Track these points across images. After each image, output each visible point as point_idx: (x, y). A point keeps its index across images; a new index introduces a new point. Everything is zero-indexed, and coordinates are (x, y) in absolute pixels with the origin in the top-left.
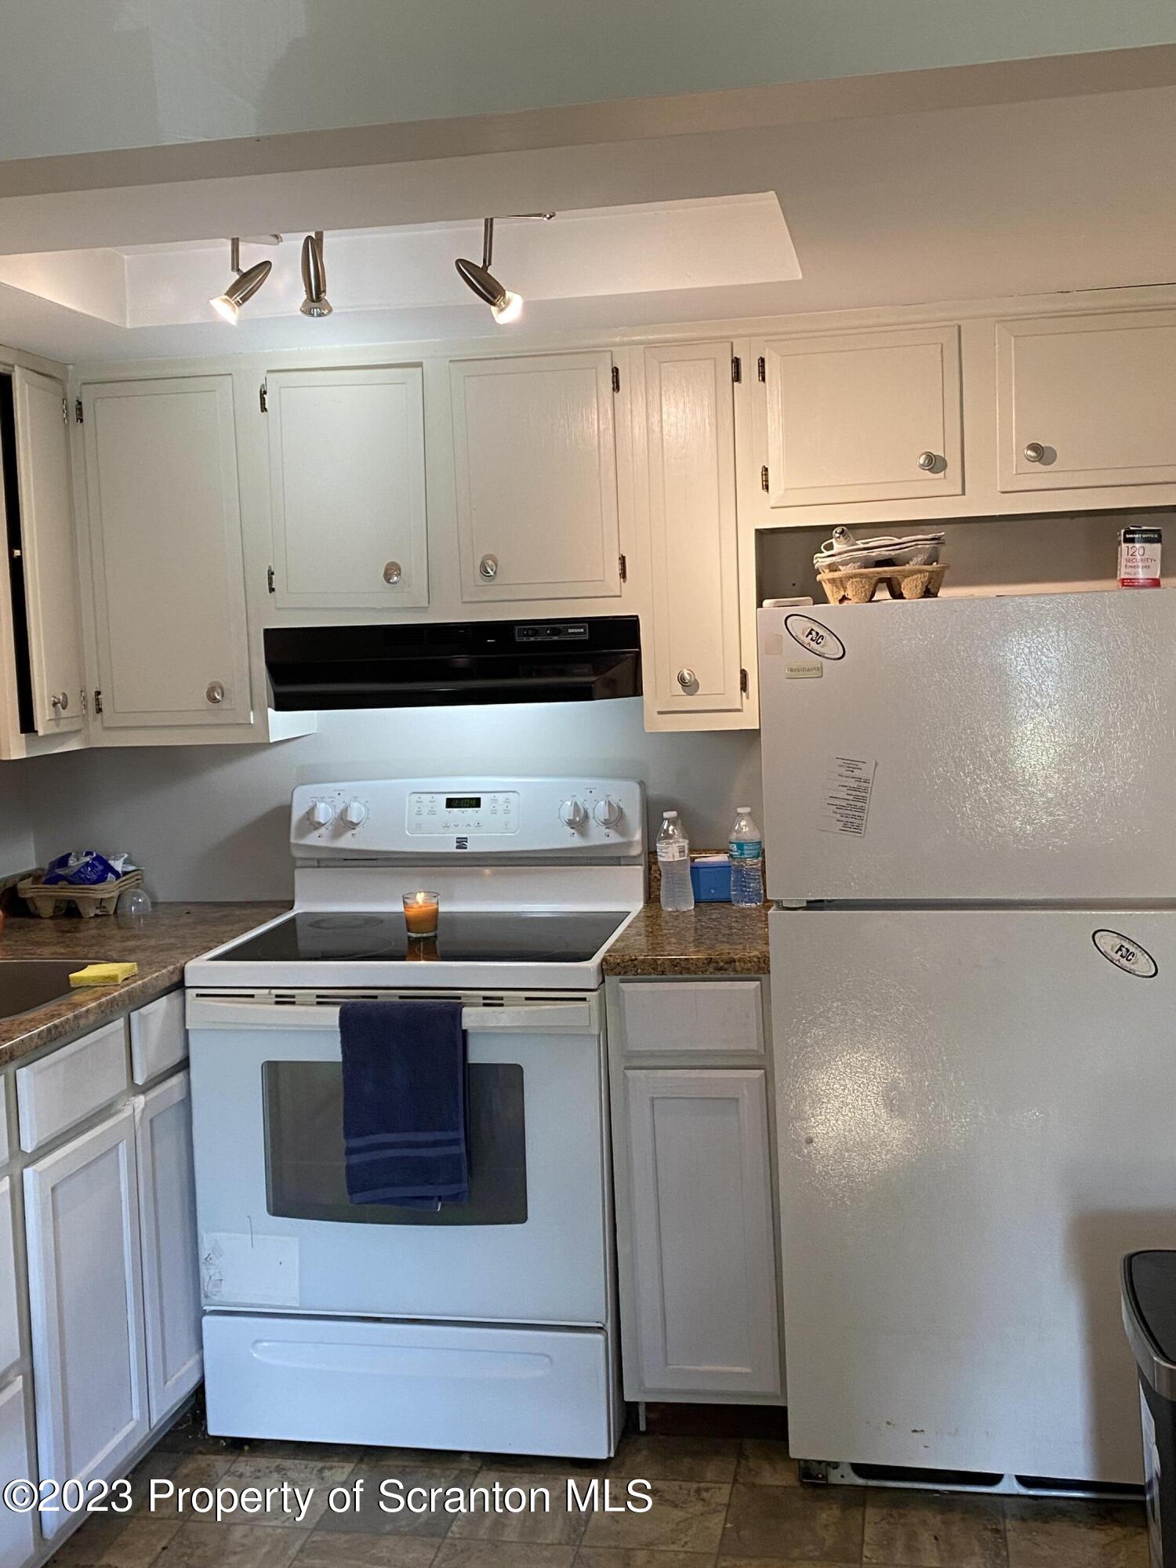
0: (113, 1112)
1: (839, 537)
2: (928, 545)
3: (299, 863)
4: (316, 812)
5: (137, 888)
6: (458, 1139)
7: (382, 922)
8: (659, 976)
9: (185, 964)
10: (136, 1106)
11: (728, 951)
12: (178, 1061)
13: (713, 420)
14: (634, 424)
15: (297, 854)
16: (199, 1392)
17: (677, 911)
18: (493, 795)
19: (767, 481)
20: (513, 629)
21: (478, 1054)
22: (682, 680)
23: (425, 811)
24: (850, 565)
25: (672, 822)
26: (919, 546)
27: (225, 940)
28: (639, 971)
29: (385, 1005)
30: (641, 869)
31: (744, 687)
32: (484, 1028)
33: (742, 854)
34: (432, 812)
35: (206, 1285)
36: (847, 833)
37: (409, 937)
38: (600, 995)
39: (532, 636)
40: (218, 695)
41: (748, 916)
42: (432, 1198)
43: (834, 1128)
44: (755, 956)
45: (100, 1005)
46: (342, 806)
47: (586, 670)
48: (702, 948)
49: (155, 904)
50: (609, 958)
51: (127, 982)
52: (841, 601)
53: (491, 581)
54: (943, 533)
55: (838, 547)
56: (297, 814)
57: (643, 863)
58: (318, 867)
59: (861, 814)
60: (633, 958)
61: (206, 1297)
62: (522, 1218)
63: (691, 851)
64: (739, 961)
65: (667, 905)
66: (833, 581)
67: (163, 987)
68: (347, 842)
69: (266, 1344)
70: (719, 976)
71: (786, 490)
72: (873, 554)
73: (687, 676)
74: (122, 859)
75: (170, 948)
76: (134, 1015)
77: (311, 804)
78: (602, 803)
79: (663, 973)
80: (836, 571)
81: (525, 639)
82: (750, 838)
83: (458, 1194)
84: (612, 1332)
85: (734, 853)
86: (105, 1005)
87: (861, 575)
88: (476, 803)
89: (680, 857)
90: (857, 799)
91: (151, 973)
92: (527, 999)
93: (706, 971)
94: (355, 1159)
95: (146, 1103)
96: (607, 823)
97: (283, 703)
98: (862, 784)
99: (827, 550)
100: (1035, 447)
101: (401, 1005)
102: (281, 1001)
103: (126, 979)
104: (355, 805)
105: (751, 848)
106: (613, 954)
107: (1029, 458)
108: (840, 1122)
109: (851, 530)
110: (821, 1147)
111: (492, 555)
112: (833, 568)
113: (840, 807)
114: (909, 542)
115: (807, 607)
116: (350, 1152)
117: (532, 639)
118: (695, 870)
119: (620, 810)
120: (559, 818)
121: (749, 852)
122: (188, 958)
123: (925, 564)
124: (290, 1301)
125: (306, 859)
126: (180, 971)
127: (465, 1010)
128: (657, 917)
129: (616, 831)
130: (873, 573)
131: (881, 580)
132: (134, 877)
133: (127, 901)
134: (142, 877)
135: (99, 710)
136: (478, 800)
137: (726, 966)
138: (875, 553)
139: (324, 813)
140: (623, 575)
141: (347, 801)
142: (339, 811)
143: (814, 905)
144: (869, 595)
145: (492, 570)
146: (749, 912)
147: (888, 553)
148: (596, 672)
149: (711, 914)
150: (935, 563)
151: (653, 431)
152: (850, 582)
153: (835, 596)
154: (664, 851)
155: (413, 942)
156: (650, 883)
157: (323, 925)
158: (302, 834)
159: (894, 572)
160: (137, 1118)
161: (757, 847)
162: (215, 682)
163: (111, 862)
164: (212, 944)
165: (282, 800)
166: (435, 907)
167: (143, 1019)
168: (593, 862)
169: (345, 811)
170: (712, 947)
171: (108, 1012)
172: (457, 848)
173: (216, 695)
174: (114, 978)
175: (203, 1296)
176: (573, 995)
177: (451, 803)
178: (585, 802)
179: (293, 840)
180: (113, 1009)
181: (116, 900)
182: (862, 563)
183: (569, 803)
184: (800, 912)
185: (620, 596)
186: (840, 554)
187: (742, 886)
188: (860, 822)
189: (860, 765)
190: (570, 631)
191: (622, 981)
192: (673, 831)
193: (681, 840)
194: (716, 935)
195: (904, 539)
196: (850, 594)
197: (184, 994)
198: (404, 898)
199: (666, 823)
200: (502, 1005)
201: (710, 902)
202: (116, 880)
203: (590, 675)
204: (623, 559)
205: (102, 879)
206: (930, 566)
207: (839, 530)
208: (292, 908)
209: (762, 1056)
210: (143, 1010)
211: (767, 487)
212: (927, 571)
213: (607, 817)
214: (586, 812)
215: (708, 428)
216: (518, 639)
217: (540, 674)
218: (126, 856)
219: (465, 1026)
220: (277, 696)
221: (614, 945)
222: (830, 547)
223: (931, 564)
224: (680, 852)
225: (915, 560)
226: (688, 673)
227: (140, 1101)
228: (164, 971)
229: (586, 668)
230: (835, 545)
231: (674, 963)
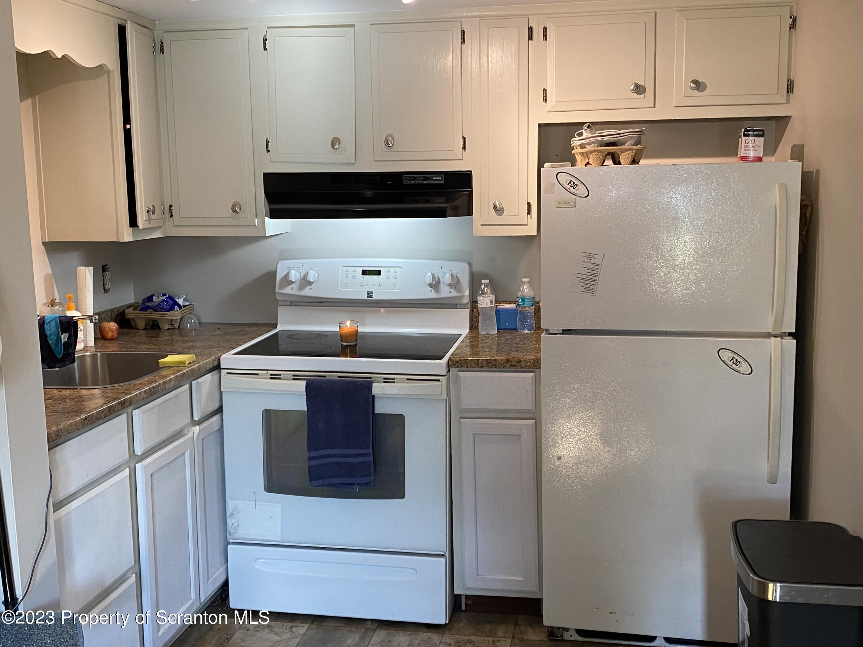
0: (182, 435)
1: (587, 129)
2: (636, 135)
3: (280, 303)
4: (290, 275)
5: (190, 314)
6: (369, 453)
7: (326, 336)
8: (480, 369)
9: (221, 355)
10: (195, 432)
11: (517, 356)
12: (216, 408)
13: (517, 61)
14: (472, 63)
15: (278, 297)
16: (226, 584)
17: (488, 334)
18: (387, 268)
19: (546, 97)
20: (402, 176)
21: (380, 408)
22: (495, 207)
23: (350, 276)
24: (592, 145)
25: (486, 285)
26: (631, 136)
27: (241, 344)
28: (469, 366)
29: (330, 381)
30: (468, 311)
31: (529, 212)
32: (385, 394)
33: (524, 304)
34: (354, 277)
35: (230, 528)
36: (587, 293)
37: (342, 345)
38: (447, 378)
39: (412, 181)
40: (238, 208)
41: (527, 337)
42: (354, 484)
43: (573, 452)
44: (532, 359)
45: (177, 377)
46: (304, 273)
47: (442, 201)
48: (503, 354)
49: (200, 323)
50: (452, 358)
51: (190, 365)
52: (586, 165)
53: (390, 149)
54: (644, 129)
55: (586, 135)
56: (279, 276)
57: (469, 308)
58: (291, 306)
59: (594, 283)
60: (466, 358)
61: (230, 535)
62: (402, 496)
63: (496, 301)
64: (524, 362)
65: (482, 331)
66: (582, 154)
67: (209, 368)
68: (307, 292)
69: (262, 560)
70: (512, 369)
71: (556, 102)
72: (606, 139)
73: (498, 205)
74: (182, 298)
75: (210, 347)
76: (194, 383)
77: (287, 271)
78: (448, 274)
79: (482, 367)
80: (584, 148)
81: (409, 182)
82: (528, 295)
83: (368, 483)
84: (449, 557)
85: (519, 303)
86: (179, 377)
87: (598, 150)
88: (378, 273)
89: (491, 305)
90: (592, 274)
91: (203, 360)
92: (408, 379)
93: (505, 366)
94: (313, 463)
95: (200, 430)
96: (450, 285)
97: (273, 216)
98: (595, 267)
99: (579, 137)
100: (695, 82)
101: (340, 381)
102: (274, 377)
103: (190, 363)
104: (312, 272)
105: (529, 300)
106: (455, 356)
107: (691, 88)
108: (576, 449)
109: (592, 125)
110: (566, 462)
111: (391, 135)
112: (582, 146)
113: (583, 279)
114: (625, 133)
115: (568, 168)
116: (310, 459)
117: (413, 182)
118: (498, 312)
119: (458, 278)
120: (424, 282)
121: (528, 303)
122: (222, 353)
123: (633, 145)
124: (275, 537)
125: (284, 301)
126: (218, 360)
127: (374, 385)
128: (477, 337)
129: (456, 290)
130: (605, 150)
131: (608, 154)
132: (188, 308)
133: (185, 321)
134: (193, 308)
135: (172, 216)
136: (380, 271)
137: (516, 364)
138: (606, 138)
139: (294, 276)
140: (464, 147)
141: (307, 269)
142: (303, 275)
143: (566, 332)
144: (602, 161)
145: (391, 143)
146: (526, 336)
147: (613, 139)
148: (447, 202)
149: (506, 336)
150: (639, 145)
151: (483, 66)
152: (592, 154)
153: (583, 162)
154: (481, 301)
155: (344, 348)
156: (472, 319)
157: (294, 337)
158: (282, 287)
159: (616, 149)
160: (195, 439)
161: (532, 300)
162: (236, 202)
163: (177, 300)
164: (235, 346)
165: (271, 268)
166: (357, 328)
167: (199, 385)
168: (442, 306)
169: (306, 275)
170: (509, 354)
171: (181, 381)
172: (368, 297)
173: (237, 209)
174: (183, 363)
175: (228, 534)
176: (434, 378)
177: (364, 273)
178: (438, 274)
179: (277, 290)
180: (183, 379)
181: (179, 321)
182: (599, 144)
183: (429, 274)
184: (558, 335)
185: (462, 160)
186: (587, 138)
187: (523, 321)
188: (594, 287)
189: (595, 256)
190: (434, 178)
191: (459, 371)
192: (487, 290)
193: (491, 296)
194: (510, 348)
195: (622, 131)
196: (591, 161)
197: (220, 372)
198: (339, 323)
199: (483, 286)
200: (394, 382)
201: (505, 330)
202: (180, 310)
203: (444, 203)
204: (464, 139)
205: (172, 309)
206: (636, 147)
207: (587, 125)
208: (276, 328)
209: (534, 413)
210: (198, 380)
211: (546, 100)
212: (634, 149)
213: (451, 282)
214: (439, 279)
215: (514, 66)
216: (405, 182)
217: (416, 202)
218: (185, 297)
219: (373, 393)
220: (271, 210)
221: (454, 351)
222: (581, 134)
223: (637, 146)
224: (490, 302)
225: (628, 143)
226: (499, 204)
227: (197, 429)
228: (210, 359)
229: (442, 199)
230: (584, 134)
231: (488, 362)
